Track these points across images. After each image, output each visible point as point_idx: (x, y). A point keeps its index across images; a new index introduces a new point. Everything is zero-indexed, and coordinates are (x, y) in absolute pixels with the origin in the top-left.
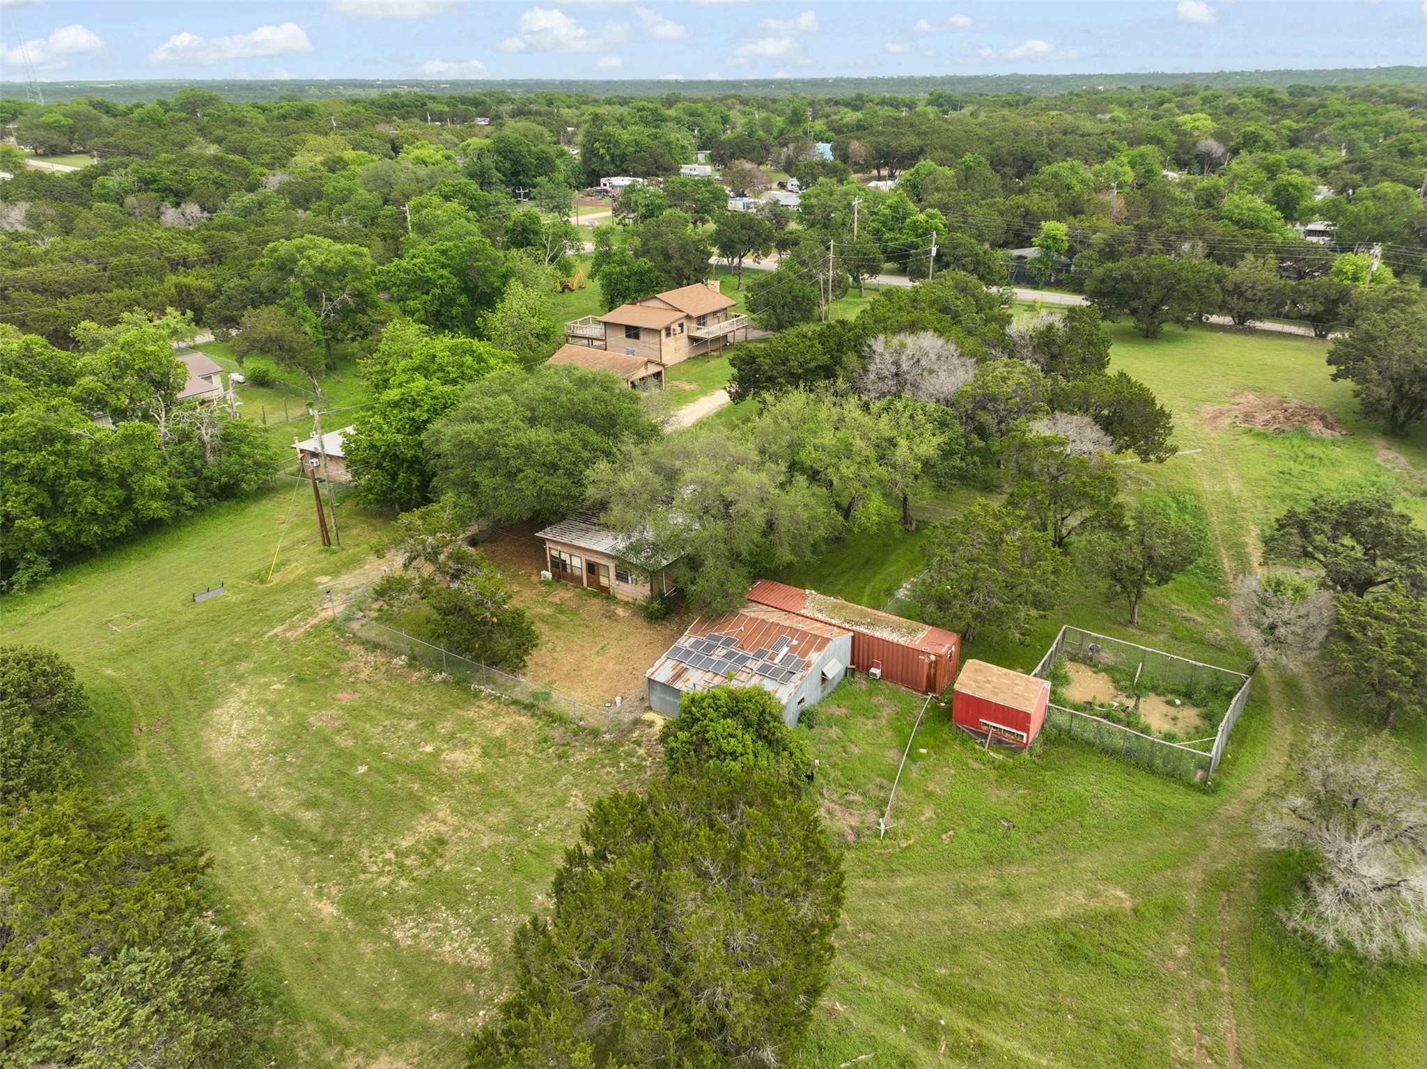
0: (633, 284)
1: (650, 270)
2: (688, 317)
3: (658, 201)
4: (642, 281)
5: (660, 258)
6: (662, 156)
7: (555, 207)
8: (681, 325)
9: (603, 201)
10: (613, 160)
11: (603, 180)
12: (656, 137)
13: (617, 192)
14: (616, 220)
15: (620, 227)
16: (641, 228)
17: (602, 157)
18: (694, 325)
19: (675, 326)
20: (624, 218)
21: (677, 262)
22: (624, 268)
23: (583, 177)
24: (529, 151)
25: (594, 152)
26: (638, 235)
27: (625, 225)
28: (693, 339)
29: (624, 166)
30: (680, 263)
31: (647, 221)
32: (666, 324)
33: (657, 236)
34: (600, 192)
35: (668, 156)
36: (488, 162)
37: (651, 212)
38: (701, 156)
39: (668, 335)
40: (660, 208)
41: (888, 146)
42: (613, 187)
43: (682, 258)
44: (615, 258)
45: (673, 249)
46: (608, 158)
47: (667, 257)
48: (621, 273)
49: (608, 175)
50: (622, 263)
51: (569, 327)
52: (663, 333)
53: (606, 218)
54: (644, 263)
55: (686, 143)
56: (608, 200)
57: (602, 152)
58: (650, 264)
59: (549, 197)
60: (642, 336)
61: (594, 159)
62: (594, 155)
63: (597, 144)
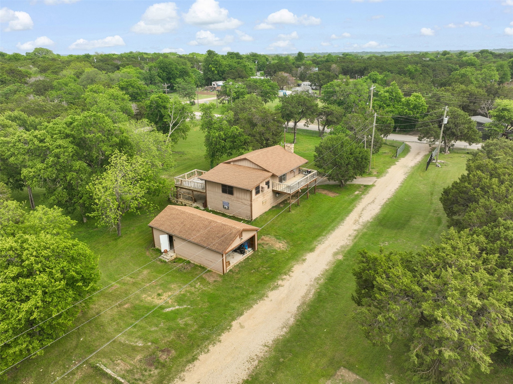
0: (228, 145)
1: (240, 135)
2: (273, 176)
3: (242, 90)
4: (233, 142)
5: (248, 126)
6: (242, 71)
7: (186, 94)
8: (267, 183)
9: (213, 92)
10: (218, 74)
11: (213, 83)
12: (239, 63)
13: (219, 89)
14: (219, 101)
15: (221, 105)
16: (233, 105)
17: (213, 72)
18: (277, 181)
19: (263, 185)
20: (223, 100)
21: (259, 129)
22: (222, 133)
23: (204, 81)
24: (176, 69)
25: (209, 70)
26: (231, 109)
27: (223, 103)
28: (276, 193)
29: (224, 76)
30: (262, 129)
31: (237, 101)
32: (256, 185)
33: (243, 110)
34: (212, 88)
35: (244, 72)
36: (154, 72)
37: (239, 95)
38: (258, 73)
39: (257, 192)
40: (243, 94)
42: (218, 86)
43: (263, 126)
44: (215, 126)
45: (257, 118)
46: (216, 72)
47: (254, 125)
48: (219, 136)
49: (216, 80)
50: (220, 129)
51: (178, 181)
52: (254, 192)
53: (214, 100)
54: (236, 129)
55: (252, 67)
56: (215, 92)
57: (213, 69)
58: (241, 130)
59: (183, 89)
60: (236, 194)
61: (209, 73)
62: (209, 71)
63: (211, 66)
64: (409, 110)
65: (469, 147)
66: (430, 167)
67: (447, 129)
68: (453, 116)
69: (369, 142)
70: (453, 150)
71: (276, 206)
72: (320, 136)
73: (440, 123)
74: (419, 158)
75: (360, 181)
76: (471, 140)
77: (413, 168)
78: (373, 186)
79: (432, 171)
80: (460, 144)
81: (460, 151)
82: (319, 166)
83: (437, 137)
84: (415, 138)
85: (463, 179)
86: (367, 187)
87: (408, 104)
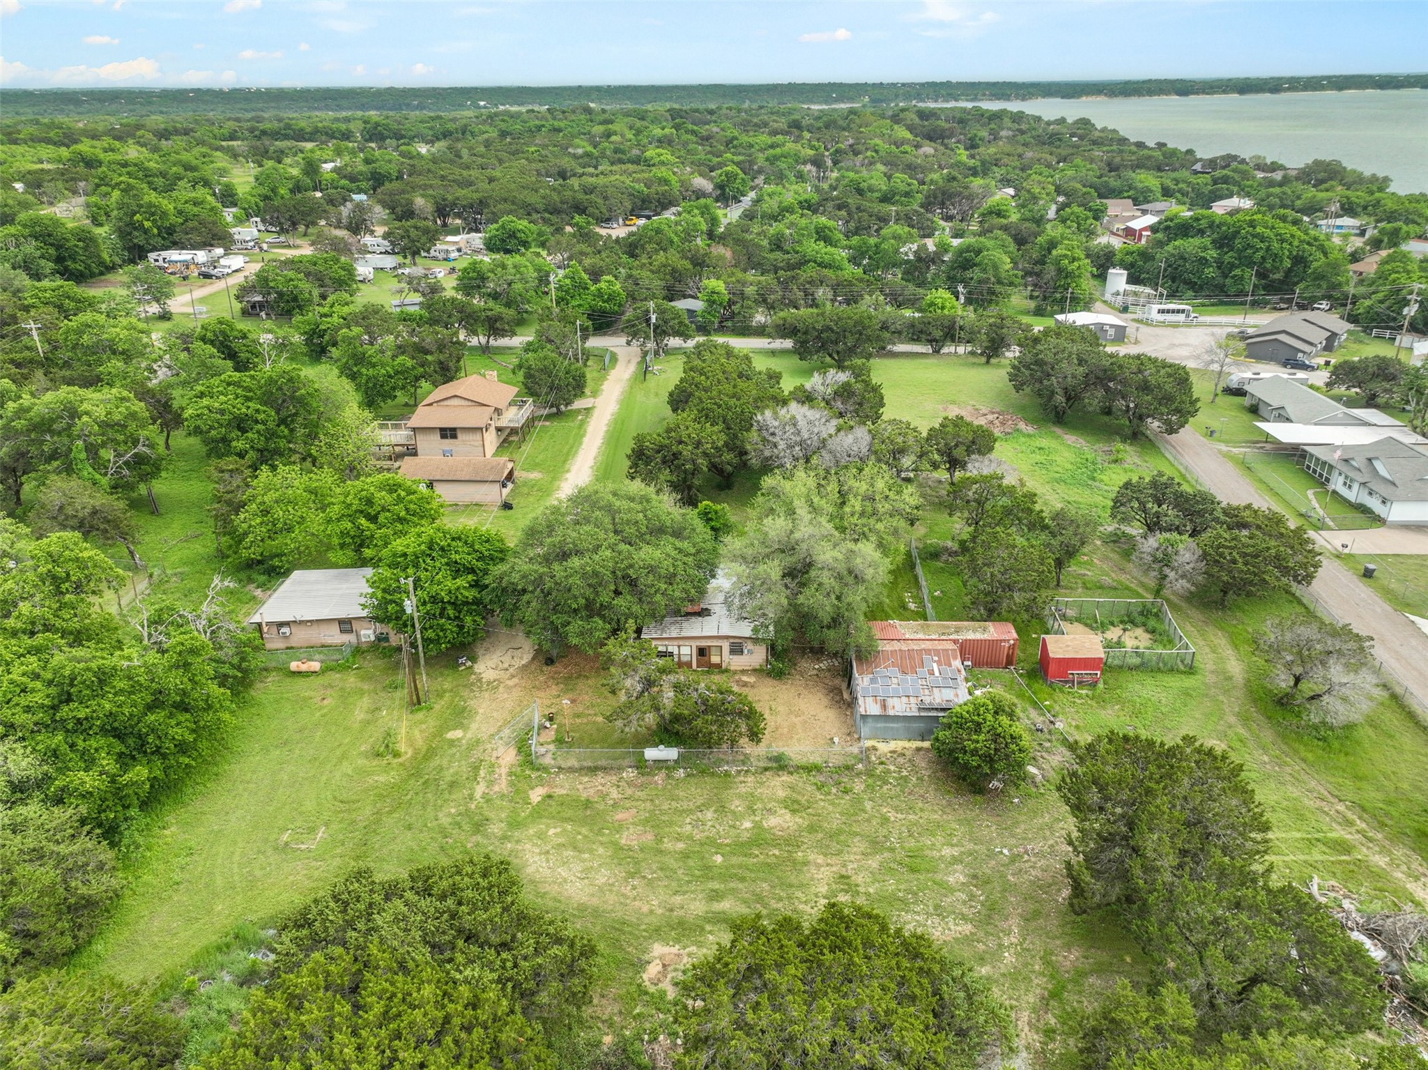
1: (413, 368)
2: (497, 410)
4: (405, 379)
6: (214, 224)
8: (491, 419)
10: (161, 233)
11: (152, 255)
17: (146, 231)
23: (124, 254)
25: (134, 226)
28: (499, 429)
29: (176, 239)
30: (442, 357)
32: (485, 421)
36: (29, 250)
41: (444, 200)
42: (166, 262)
44: (373, 360)
46: (155, 231)
47: (423, 352)
48: (387, 374)
49: (155, 249)
50: (380, 363)
52: (485, 429)
54: (405, 361)
57: (146, 224)
58: (413, 361)
60: (459, 435)
61: (136, 233)
62: (135, 229)
63: (138, 217)
64: (604, 302)
65: (684, 345)
66: (648, 376)
67: (656, 327)
68: (661, 311)
69: (576, 355)
70: (669, 352)
71: (505, 441)
72: (484, 352)
73: (648, 321)
74: (632, 368)
75: (578, 404)
76: (686, 336)
77: (629, 380)
78: (594, 407)
79: (652, 381)
80: (674, 342)
81: (676, 351)
82: (532, 393)
83: (647, 337)
84: (622, 340)
85: (682, 380)
86: (588, 410)
87: (600, 294)
